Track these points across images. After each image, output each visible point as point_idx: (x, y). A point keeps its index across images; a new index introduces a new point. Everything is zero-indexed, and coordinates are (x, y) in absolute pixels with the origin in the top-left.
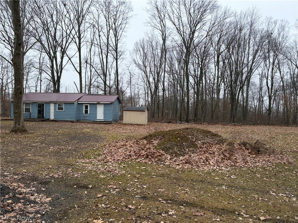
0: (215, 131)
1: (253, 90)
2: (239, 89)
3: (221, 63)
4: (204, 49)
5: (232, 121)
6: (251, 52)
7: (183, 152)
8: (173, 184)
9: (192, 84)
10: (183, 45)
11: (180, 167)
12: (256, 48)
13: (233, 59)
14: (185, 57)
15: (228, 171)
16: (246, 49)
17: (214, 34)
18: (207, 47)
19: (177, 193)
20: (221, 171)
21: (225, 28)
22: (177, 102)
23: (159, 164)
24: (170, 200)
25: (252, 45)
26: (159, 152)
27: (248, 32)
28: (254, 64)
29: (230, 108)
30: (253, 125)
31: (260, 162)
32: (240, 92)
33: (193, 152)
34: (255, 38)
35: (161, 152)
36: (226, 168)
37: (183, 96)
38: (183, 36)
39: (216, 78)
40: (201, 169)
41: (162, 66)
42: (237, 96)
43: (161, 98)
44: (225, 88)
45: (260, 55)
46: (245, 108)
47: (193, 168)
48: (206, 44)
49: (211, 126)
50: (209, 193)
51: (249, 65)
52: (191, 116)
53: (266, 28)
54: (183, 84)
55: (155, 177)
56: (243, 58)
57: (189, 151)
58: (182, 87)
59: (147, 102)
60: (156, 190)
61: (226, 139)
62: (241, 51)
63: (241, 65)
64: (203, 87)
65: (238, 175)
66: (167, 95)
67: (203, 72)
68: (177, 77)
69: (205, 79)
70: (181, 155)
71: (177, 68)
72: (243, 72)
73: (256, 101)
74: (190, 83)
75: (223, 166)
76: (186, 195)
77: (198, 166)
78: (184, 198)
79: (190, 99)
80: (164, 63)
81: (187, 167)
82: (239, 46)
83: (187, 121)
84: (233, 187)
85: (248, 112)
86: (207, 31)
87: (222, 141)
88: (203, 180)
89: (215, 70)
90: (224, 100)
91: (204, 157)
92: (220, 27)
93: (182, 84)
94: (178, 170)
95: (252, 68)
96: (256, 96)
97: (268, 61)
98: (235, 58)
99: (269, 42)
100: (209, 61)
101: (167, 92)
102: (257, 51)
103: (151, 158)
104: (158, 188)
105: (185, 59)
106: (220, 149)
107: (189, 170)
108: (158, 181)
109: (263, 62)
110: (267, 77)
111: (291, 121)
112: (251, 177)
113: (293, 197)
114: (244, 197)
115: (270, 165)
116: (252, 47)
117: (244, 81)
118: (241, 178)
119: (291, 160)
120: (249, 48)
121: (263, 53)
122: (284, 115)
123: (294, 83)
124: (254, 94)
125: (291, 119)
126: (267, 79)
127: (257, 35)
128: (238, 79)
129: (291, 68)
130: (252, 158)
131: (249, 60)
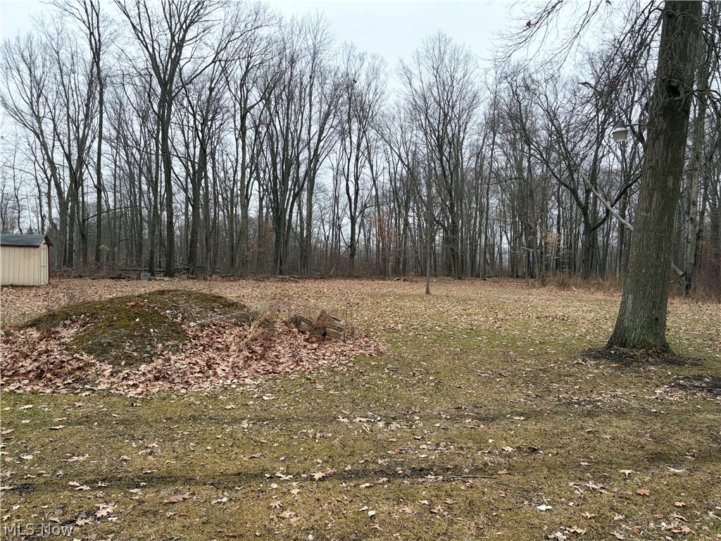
0: (236, 295)
1: (322, 201)
2: (291, 199)
3: (250, 133)
4: (208, 92)
5: (278, 272)
6: (315, 116)
7: (147, 352)
8: (115, 437)
9: (181, 179)
10: (153, 72)
11: (139, 390)
12: (325, 107)
13: (278, 128)
14: (159, 107)
15: (258, 386)
16: (304, 106)
17: (233, 60)
18: (216, 90)
19: (125, 457)
20: (242, 389)
21: (257, 51)
22: (141, 223)
23: (79, 391)
24: (104, 480)
25: (318, 99)
26: (79, 360)
27: (308, 70)
28: (321, 144)
29: (274, 240)
30: (322, 278)
31: (326, 358)
32: (295, 204)
33: (176, 350)
34: (322, 84)
35: (85, 357)
36: (255, 378)
37: (155, 207)
38: (151, 50)
39: (239, 169)
40: (193, 388)
41: (91, 121)
42: (288, 213)
43: (92, 212)
44: (261, 194)
45: (334, 124)
46: (305, 242)
47: (175, 389)
48: (215, 81)
49: (228, 284)
50: (208, 443)
51: (312, 145)
52: (179, 261)
53: (343, 66)
54: (157, 178)
55: (61, 427)
56: (299, 128)
57: (166, 347)
58: (153, 184)
59: (47, 222)
60: (62, 462)
61: (256, 313)
62: (295, 110)
63: (296, 142)
64: (207, 187)
65: (278, 391)
66: (111, 204)
67: (208, 150)
68: (137, 156)
69: (213, 168)
70: (143, 360)
71: (138, 134)
72: (300, 159)
73: (327, 227)
74: (176, 176)
75: (246, 375)
76: (150, 458)
77: (187, 382)
78: (143, 468)
79: (177, 217)
80: (99, 116)
81: (158, 389)
82: (290, 98)
83: (170, 273)
84: (264, 421)
85: (311, 251)
86: (216, 48)
87: (246, 318)
88: (197, 414)
89: (237, 148)
90: (259, 222)
91: (203, 361)
92: (246, 45)
93: (154, 176)
94: (134, 399)
95: (319, 152)
96: (328, 215)
97: (348, 139)
98: (282, 125)
99: (350, 99)
100: (221, 125)
101: (111, 194)
102: (327, 115)
103: (53, 377)
104: (68, 455)
105: (159, 111)
106: (243, 337)
107: (164, 395)
108: (71, 435)
109: (339, 141)
110: (348, 175)
111: (390, 270)
112: (305, 392)
113: (379, 421)
114: (287, 439)
115: (343, 362)
116: (318, 106)
117: (301, 179)
118: (285, 396)
119: (382, 348)
120: (311, 105)
121: (338, 121)
122: (378, 257)
123: (395, 191)
124: (324, 211)
125: (390, 265)
126: (347, 180)
127: (326, 79)
128: (289, 176)
129: (391, 159)
130: (311, 350)
131: (312, 133)
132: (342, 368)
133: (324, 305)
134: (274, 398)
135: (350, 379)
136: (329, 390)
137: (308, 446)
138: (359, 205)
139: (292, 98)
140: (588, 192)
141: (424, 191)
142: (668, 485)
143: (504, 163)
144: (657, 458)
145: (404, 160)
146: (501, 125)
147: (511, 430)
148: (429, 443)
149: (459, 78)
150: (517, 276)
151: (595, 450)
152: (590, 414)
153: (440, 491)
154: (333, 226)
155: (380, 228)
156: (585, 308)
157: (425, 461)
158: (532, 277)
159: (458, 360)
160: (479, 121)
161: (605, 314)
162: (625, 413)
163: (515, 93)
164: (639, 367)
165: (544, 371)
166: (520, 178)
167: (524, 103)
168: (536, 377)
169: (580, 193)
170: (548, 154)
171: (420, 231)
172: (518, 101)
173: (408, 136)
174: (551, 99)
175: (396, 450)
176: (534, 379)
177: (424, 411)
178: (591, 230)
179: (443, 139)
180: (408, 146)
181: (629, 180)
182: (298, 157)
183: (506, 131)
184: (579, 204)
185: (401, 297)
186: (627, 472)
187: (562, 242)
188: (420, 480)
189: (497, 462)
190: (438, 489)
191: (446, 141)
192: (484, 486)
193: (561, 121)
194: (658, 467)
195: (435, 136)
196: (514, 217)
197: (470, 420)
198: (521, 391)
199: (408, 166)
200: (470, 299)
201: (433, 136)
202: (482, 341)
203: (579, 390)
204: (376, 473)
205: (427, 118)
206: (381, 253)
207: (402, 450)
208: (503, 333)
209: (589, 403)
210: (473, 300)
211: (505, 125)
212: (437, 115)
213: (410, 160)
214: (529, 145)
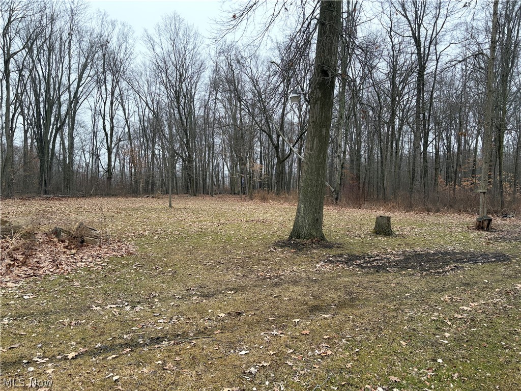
1: (82, 136)
2: (54, 132)
3: (14, 76)
5: (43, 191)
12: (83, 60)
13: (40, 73)
15: (19, 288)
16: (64, 57)
20: (4, 291)
21: (19, 7)
25: (76, 53)
27: (67, 28)
28: (80, 89)
29: (39, 165)
30: (83, 197)
31: (84, 260)
32: (58, 136)
34: (80, 41)
36: (16, 282)
42: (51, 144)
44: (26, 127)
45: (91, 74)
46: (68, 167)
51: (72, 89)
53: (97, 28)
56: (60, 74)
61: (18, 227)
62: (55, 59)
63: (57, 86)
65: (39, 291)
72: (62, 99)
75: (8, 279)
82: (51, 49)
84: (25, 317)
85: (73, 175)
87: (9, 232)
90: (24, 150)
95: (78, 96)
96: (88, 146)
97: (104, 87)
98: (44, 70)
99: (104, 55)
102: (85, 66)
106: (5, 248)
109: (96, 88)
110: (104, 115)
111: (141, 189)
112: (63, 289)
113: (127, 306)
114: (45, 329)
115: (98, 263)
116: (77, 58)
117: (63, 116)
118: (45, 295)
119: (132, 250)
120: (69, 57)
121: (94, 72)
122: (131, 180)
123: (144, 129)
124: (84, 143)
125: (141, 186)
126: (104, 119)
127: (82, 37)
128: (52, 113)
129: (140, 105)
130: (70, 255)
131: (72, 80)
132: (97, 267)
133: (83, 218)
134: (34, 296)
135: (104, 276)
136: (86, 285)
137: (63, 333)
138: (114, 139)
139: (53, 49)
140: (278, 136)
141: (167, 130)
142: (320, 326)
143: (224, 114)
144: (315, 309)
145: (150, 106)
146: (221, 86)
147: (224, 301)
148: (164, 318)
149: (190, 49)
150: (234, 194)
151: (278, 308)
152: (276, 285)
153: (172, 352)
154: (93, 155)
155: (132, 157)
156: (277, 214)
157: (161, 331)
158: (244, 194)
159: (191, 254)
160: (205, 82)
161: (289, 217)
162: (297, 282)
163: (230, 65)
164: (308, 251)
165: (249, 258)
166: (235, 124)
167: (236, 72)
168: (243, 262)
169: (274, 136)
170: (253, 109)
171: (165, 160)
172: (232, 70)
173: (153, 89)
174: (254, 70)
175: (139, 326)
176: (242, 264)
177: (162, 294)
178: (281, 162)
179: (179, 92)
180: (153, 96)
181: (303, 129)
182: (59, 98)
183: (225, 91)
184: (273, 144)
185: (149, 210)
186: (297, 320)
187: (263, 170)
188: (157, 346)
189: (213, 325)
190: (170, 351)
191: (182, 94)
192: (204, 344)
193: (261, 86)
194: (315, 315)
195: (174, 90)
196: (232, 152)
197: (196, 298)
198: (233, 273)
199: (153, 111)
200: (201, 210)
201: (172, 90)
202: (208, 239)
203: (271, 269)
204: (121, 346)
205: (167, 76)
206: (133, 177)
207: (144, 325)
208: (223, 233)
209: (277, 277)
210: (204, 211)
211: (223, 86)
212: (174, 75)
213: (155, 107)
214: (240, 102)
